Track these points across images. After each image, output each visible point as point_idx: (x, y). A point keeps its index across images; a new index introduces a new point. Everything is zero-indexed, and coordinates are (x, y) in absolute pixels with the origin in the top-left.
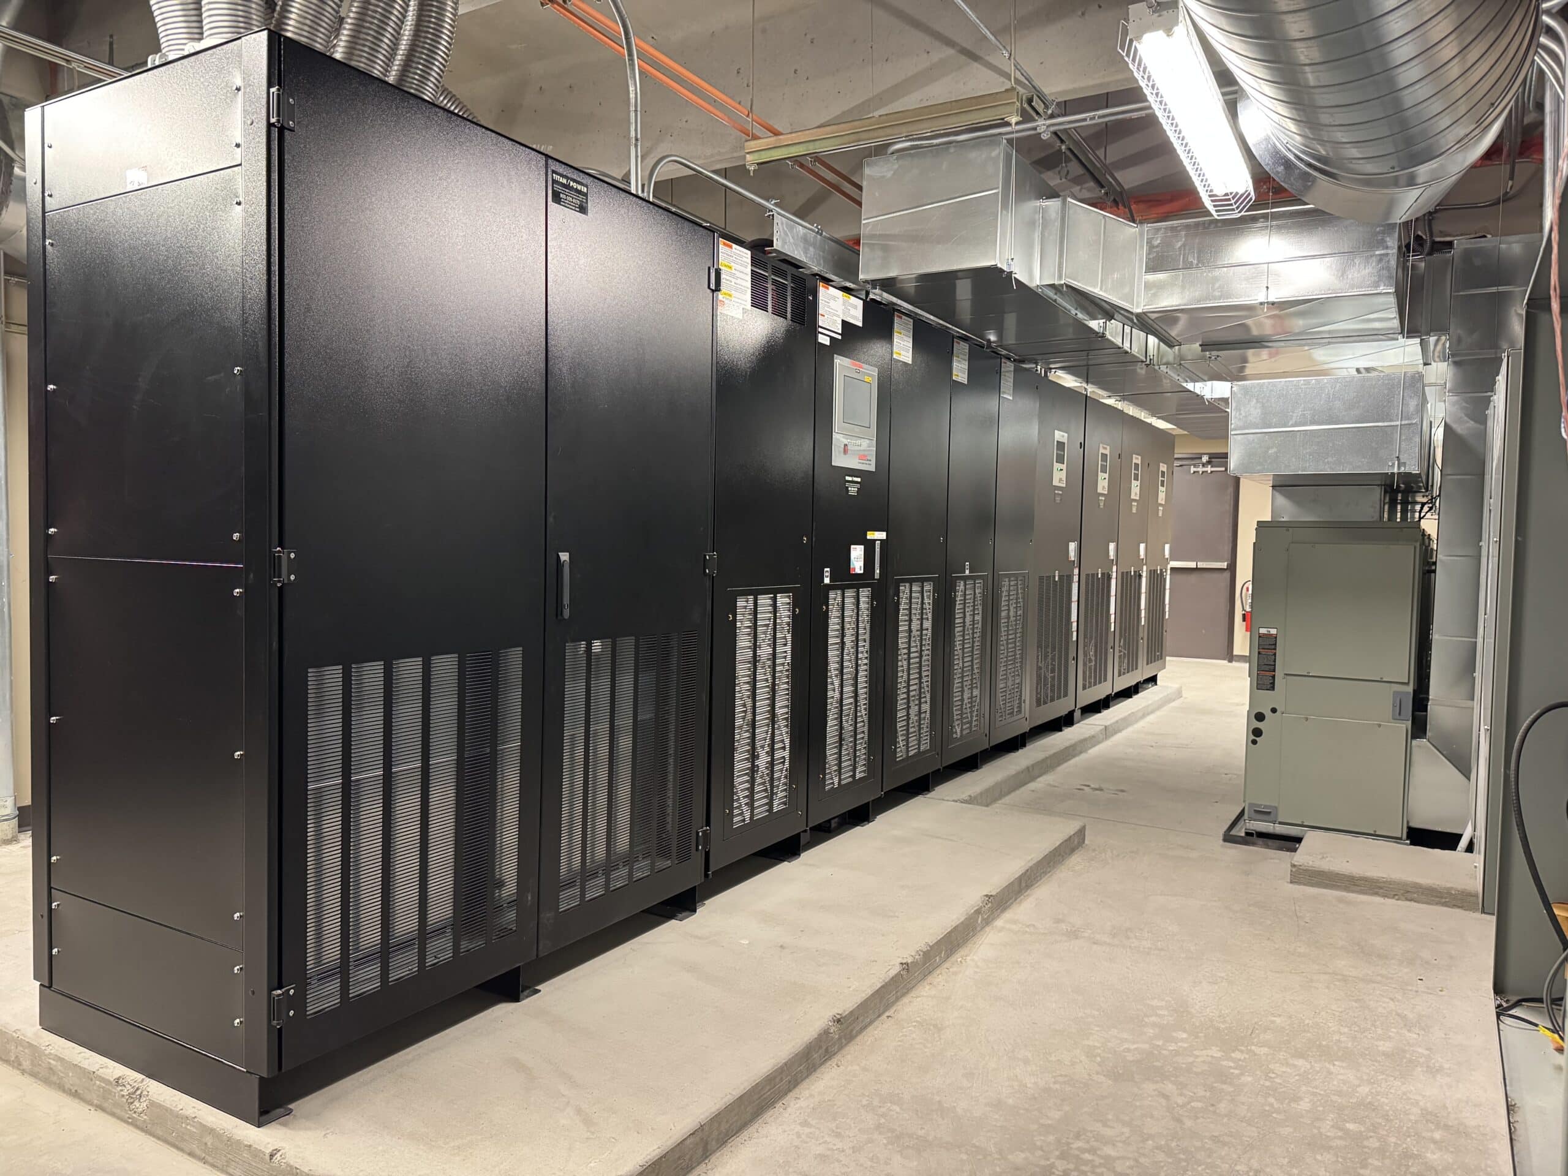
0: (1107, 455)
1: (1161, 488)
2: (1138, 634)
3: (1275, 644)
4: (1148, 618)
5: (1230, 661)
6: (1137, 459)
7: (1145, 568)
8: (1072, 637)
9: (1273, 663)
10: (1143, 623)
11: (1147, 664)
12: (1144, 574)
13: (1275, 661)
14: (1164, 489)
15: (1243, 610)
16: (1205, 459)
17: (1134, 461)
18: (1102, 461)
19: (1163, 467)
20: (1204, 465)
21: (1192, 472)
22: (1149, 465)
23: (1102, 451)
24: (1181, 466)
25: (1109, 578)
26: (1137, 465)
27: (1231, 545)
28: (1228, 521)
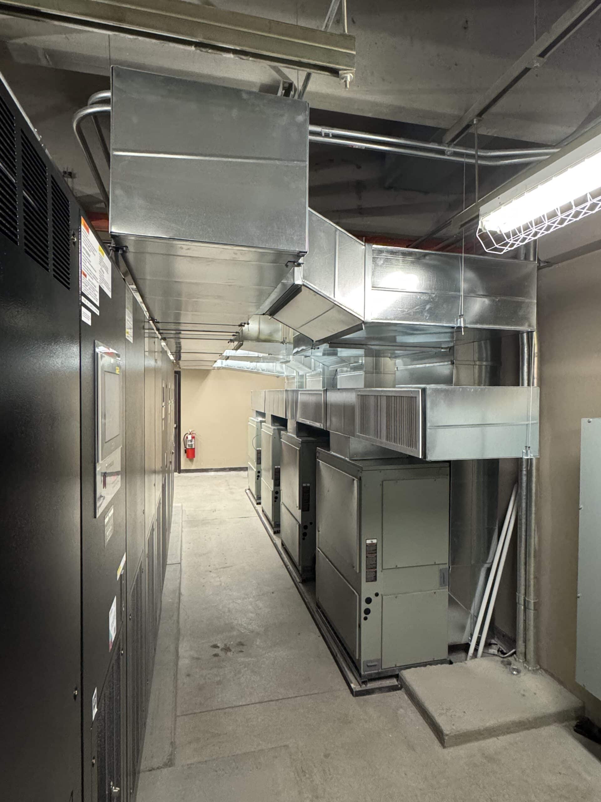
3: (376, 550)
5: (179, 473)
9: (375, 563)
13: (376, 561)
15: (185, 447)
18: (163, 393)
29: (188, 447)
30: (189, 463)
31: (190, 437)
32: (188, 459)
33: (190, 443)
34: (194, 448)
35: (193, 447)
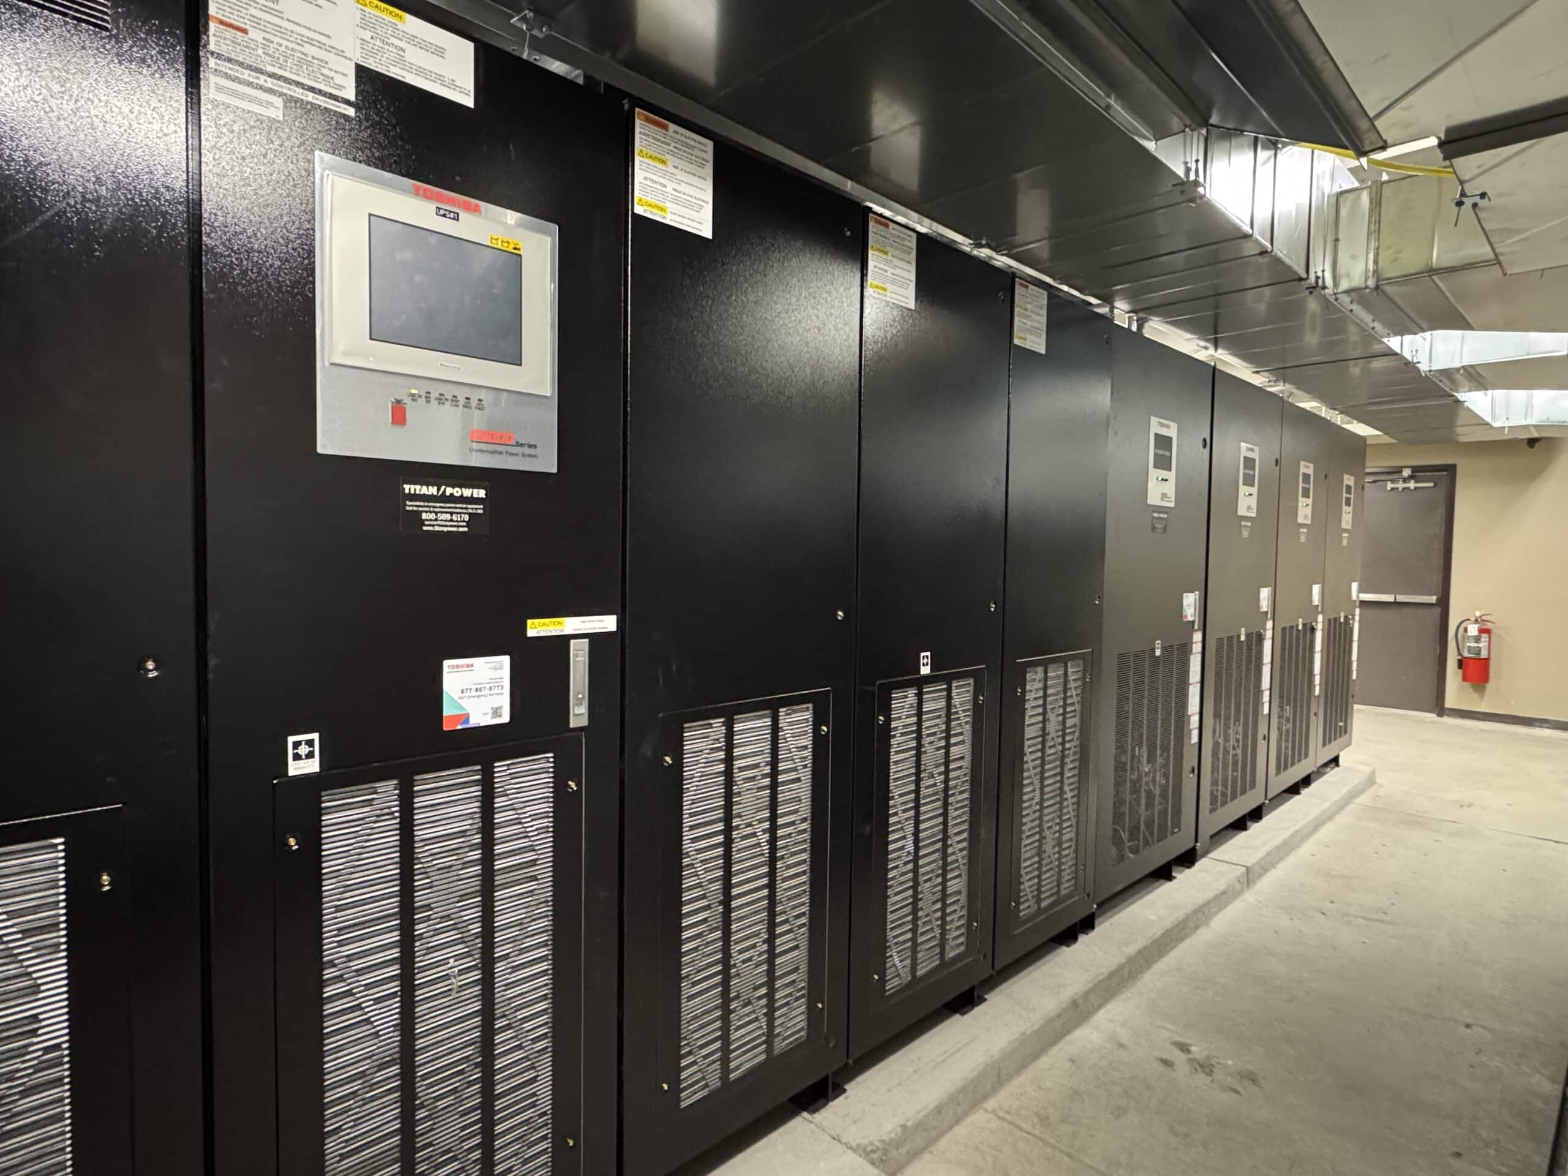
0: (1254, 460)
1: (1345, 508)
2: (1308, 708)
4: (1325, 684)
5: (1440, 715)
6: (1307, 468)
7: (1320, 618)
8: (1190, 739)
10: (1317, 692)
11: (1324, 745)
12: (1320, 626)
14: (1350, 509)
15: (1460, 654)
16: (1406, 473)
17: (1302, 470)
18: (1245, 467)
19: (1349, 480)
20: (1405, 480)
21: (1389, 488)
22: (1328, 477)
23: (1244, 453)
24: (1374, 482)
25: (1260, 638)
26: (1306, 477)
27: (1441, 575)
28: (1438, 547)
29: (1466, 654)
30: (1475, 695)
31: (1473, 630)
32: (1466, 684)
33: (1473, 645)
34: (1487, 660)
35: (1484, 654)
